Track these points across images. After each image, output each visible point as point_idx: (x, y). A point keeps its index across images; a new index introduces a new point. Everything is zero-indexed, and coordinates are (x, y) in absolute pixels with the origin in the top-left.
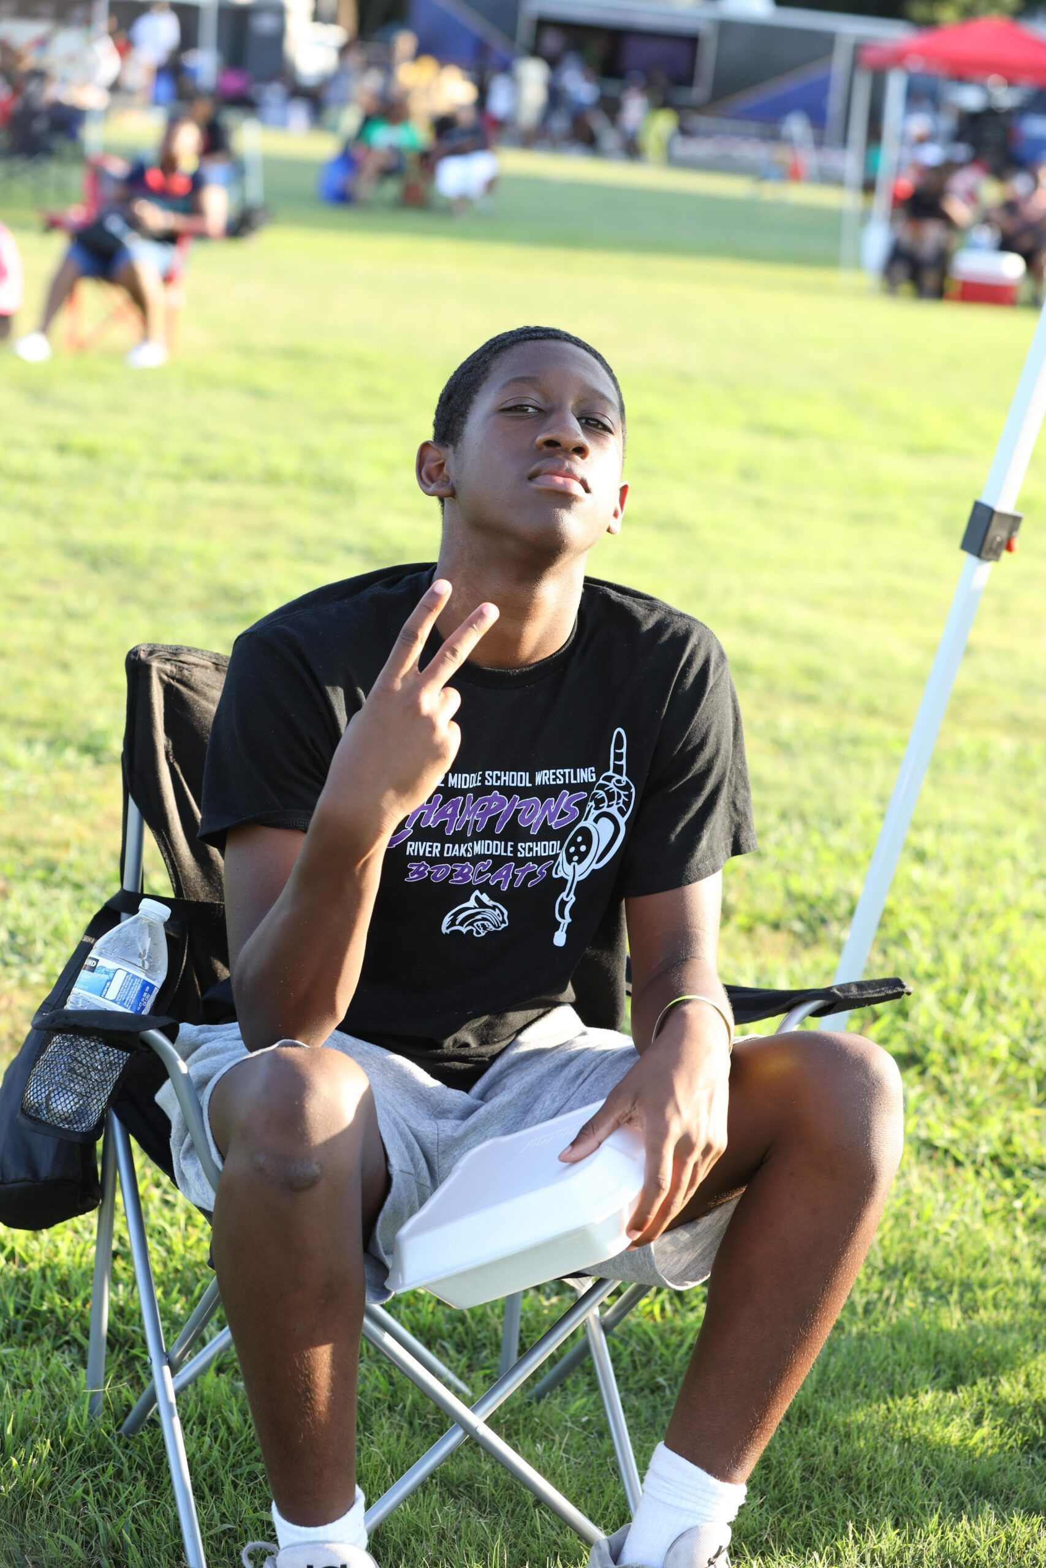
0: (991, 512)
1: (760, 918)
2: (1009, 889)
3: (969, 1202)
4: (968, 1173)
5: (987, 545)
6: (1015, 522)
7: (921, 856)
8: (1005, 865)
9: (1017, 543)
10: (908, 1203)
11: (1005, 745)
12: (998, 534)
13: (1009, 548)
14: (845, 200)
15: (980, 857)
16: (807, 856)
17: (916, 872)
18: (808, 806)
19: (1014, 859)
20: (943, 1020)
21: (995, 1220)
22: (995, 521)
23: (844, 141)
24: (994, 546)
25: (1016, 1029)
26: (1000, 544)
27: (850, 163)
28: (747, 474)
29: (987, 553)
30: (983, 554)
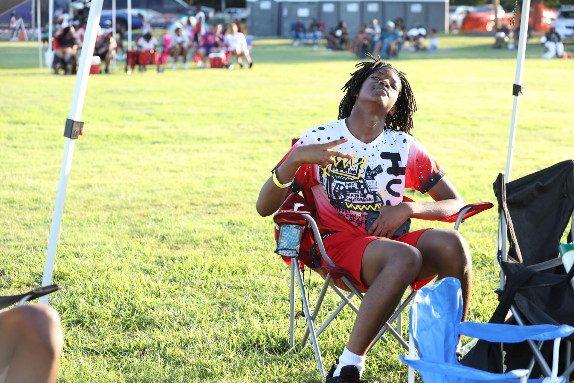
0: (73, 122)
1: (23, 283)
2: (108, 262)
3: (102, 366)
4: (101, 356)
5: (73, 134)
6: (81, 124)
7: (77, 255)
8: (107, 253)
9: (83, 132)
10: (80, 370)
11: (104, 215)
12: (76, 128)
13: (81, 134)
14: (39, 44)
15: (98, 253)
16: (38, 260)
17: (75, 260)
18: (37, 244)
19: (110, 252)
20: (88, 308)
21: (111, 371)
22: (74, 124)
23: (36, 26)
24: (75, 133)
25: (113, 307)
26: (77, 132)
27: (38, 31)
28: (10, 138)
29: (73, 136)
30: (72, 137)
